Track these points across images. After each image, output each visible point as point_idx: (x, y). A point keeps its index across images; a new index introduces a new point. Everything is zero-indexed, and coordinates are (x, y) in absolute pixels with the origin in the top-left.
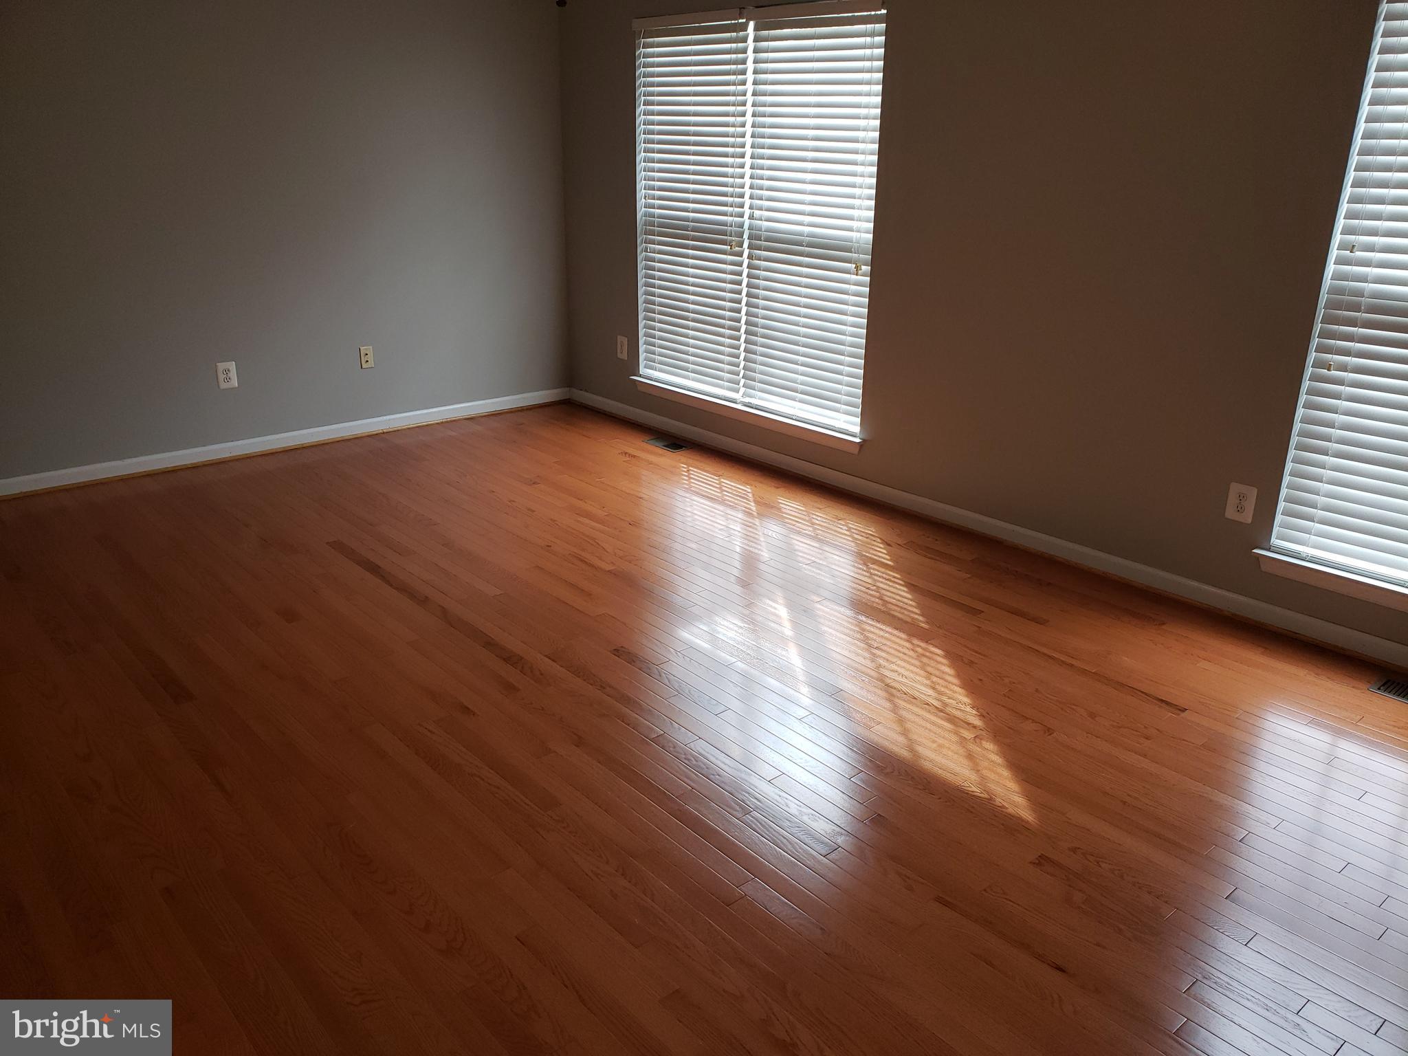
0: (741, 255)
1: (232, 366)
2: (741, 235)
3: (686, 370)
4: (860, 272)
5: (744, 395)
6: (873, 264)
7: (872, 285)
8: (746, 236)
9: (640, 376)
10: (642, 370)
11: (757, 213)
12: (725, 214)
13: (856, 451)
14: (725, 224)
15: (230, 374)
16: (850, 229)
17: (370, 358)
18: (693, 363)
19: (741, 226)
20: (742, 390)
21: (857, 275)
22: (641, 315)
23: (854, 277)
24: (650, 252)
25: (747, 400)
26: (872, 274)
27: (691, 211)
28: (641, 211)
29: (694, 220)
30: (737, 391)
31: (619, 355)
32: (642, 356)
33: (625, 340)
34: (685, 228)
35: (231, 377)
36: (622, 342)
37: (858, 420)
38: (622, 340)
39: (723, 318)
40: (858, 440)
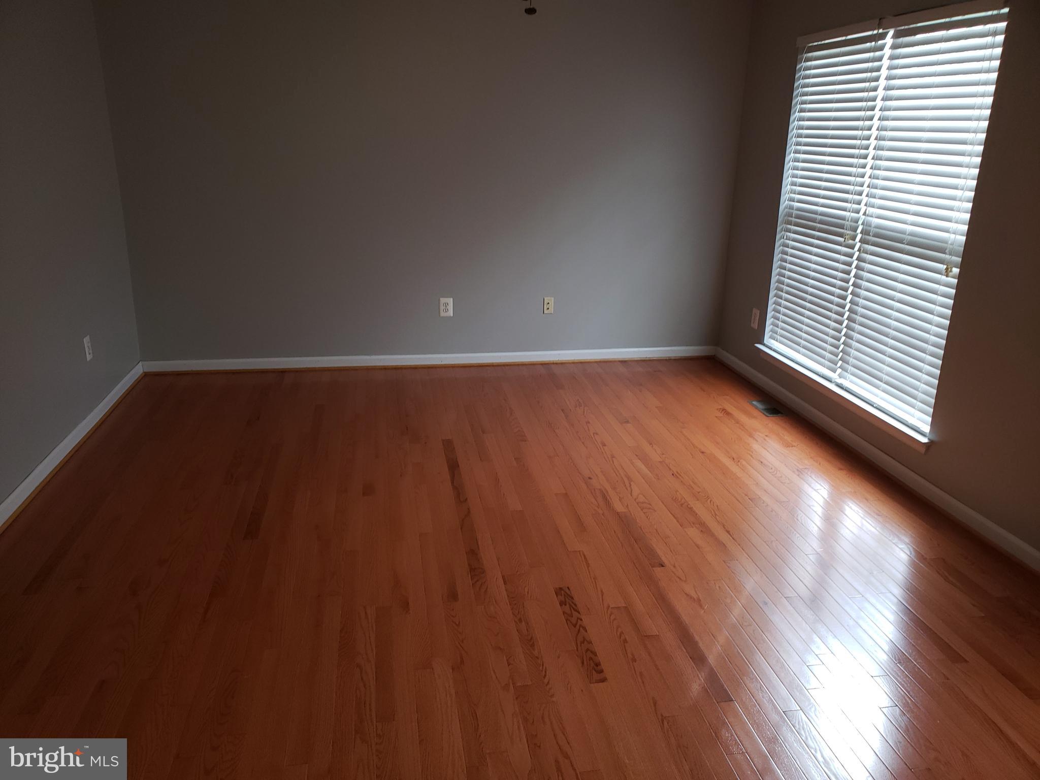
0: (852, 247)
1: (450, 301)
2: (855, 230)
3: (799, 344)
4: (950, 274)
5: (840, 376)
6: (962, 266)
7: (958, 288)
8: (859, 231)
9: (764, 345)
10: (767, 340)
11: (871, 210)
12: (844, 209)
13: (923, 450)
14: (843, 218)
15: (448, 306)
16: (946, 231)
17: (551, 306)
18: (805, 340)
19: (857, 221)
20: (839, 371)
21: (947, 276)
22: (772, 294)
23: (944, 277)
24: (786, 239)
25: (840, 381)
26: (960, 277)
27: (821, 206)
28: (784, 203)
29: (822, 214)
30: (834, 371)
31: (752, 325)
32: (768, 328)
33: (758, 312)
34: (814, 220)
35: (449, 309)
36: (755, 314)
37: (929, 419)
38: (756, 312)
39: (831, 302)
40: (924, 440)
